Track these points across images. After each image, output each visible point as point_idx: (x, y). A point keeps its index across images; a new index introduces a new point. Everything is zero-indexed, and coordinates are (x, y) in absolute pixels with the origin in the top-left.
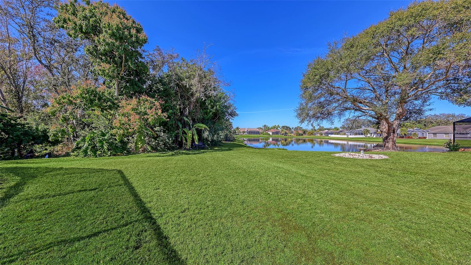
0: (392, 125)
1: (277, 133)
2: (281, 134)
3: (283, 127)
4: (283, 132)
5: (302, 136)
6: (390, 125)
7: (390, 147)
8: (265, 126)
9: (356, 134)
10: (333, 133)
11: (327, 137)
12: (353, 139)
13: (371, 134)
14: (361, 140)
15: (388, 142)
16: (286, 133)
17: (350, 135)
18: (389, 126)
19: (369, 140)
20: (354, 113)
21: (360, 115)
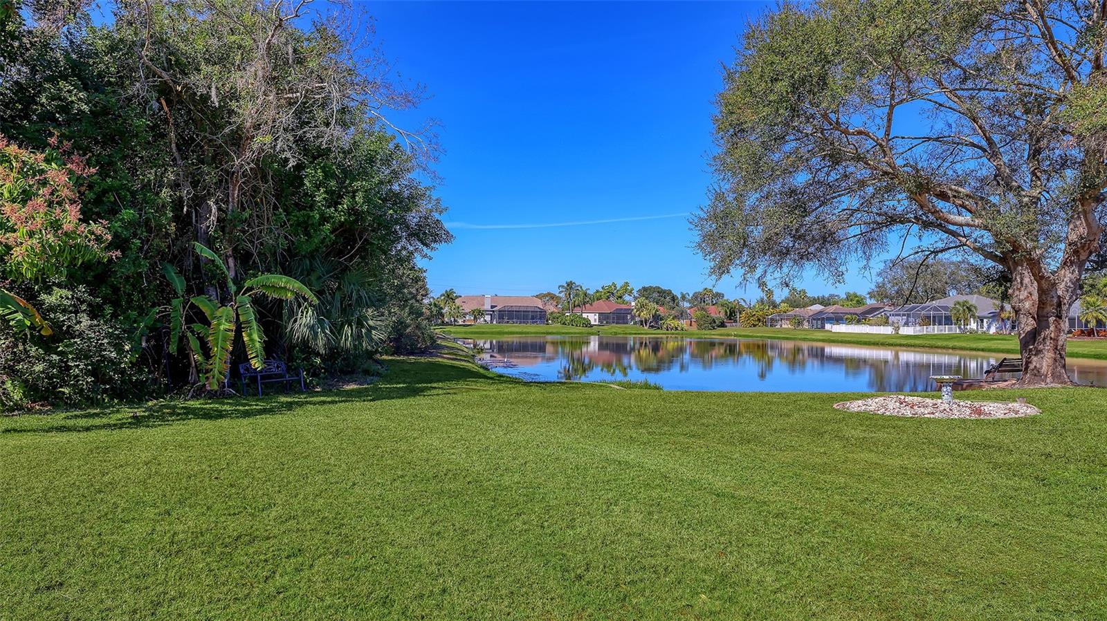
0: (1054, 285)
1: (618, 318)
2: (635, 323)
3: (646, 292)
4: (644, 315)
5: (722, 330)
6: (1046, 288)
7: (1044, 370)
8: (570, 285)
9: (927, 321)
10: (842, 319)
11: (819, 335)
12: (917, 342)
13: (982, 321)
14: (945, 343)
15: (1038, 352)
16: (657, 318)
17: (906, 324)
18: (1041, 291)
19: (974, 345)
20: (920, 237)
21: (940, 245)
